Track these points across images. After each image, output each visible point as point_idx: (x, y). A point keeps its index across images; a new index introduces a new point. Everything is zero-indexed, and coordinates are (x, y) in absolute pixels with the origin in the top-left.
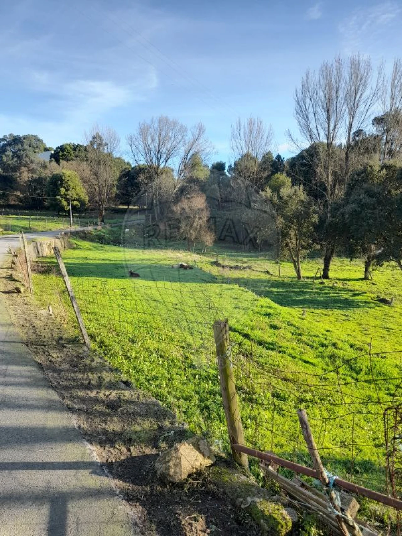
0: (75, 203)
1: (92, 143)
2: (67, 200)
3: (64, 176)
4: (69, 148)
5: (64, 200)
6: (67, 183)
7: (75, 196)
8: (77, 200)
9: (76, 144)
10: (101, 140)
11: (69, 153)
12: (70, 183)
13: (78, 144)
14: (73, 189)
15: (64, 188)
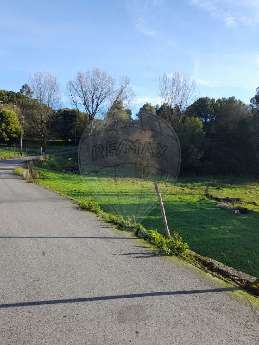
0: (14, 135)
1: (21, 91)
2: (7, 132)
3: (5, 113)
4: (4, 94)
5: (4, 133)
6: (7, 119)
7: (14, 130)
8: (16, 133)
9: (9, 91)
10: (29, 89)
11: (4, 97)
12: (9, 119)
13: (10, 91)
14: (12, 124)
15: (5, 123)
